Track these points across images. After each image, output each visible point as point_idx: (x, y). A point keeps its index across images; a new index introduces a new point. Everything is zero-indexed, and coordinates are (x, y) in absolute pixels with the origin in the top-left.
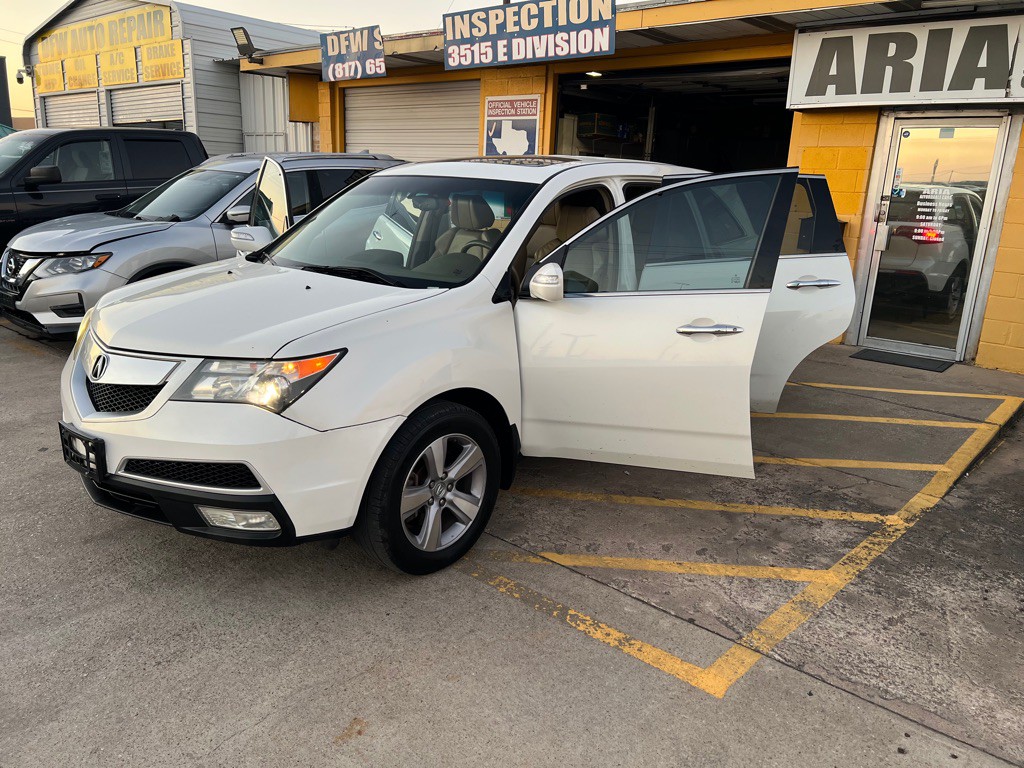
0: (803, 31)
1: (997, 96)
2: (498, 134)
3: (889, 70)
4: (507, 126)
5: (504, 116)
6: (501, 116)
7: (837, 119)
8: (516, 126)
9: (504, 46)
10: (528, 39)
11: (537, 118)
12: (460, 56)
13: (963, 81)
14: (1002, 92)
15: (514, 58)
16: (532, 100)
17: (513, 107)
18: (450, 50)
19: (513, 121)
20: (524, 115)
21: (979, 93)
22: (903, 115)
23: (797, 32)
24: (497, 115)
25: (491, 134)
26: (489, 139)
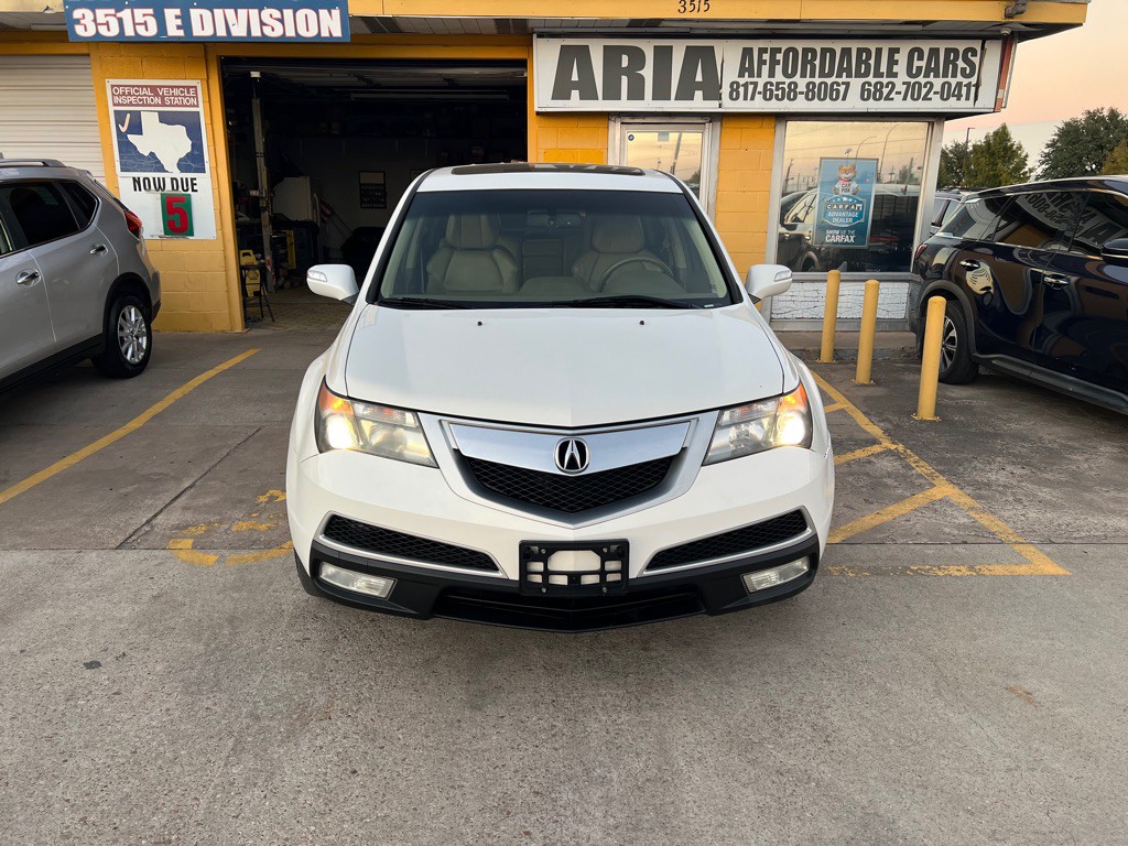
0: (541, 36)
1: (711, 106)
2: (136, 128)
3: (624, 79)
4: (149, 119)
5: (143, 105)
6: (138, 105)
7: (572, 123)
8: (166, 119)
9: (177, 17)
10: (216, 11)
11: (200, 109)
12: (97, 25)
13: (685, 93)
14: (716, 103)
15: (195, 34)
16: (188, 88)
17: (157, 95)
18: (77, 14)
19: (159, 112)
20: (177, 105)
21: (699, 103)
22: (627, 120)
23: (535, 36)
24: (131, 104)
25: (123, 129)
26: (121, 136)
